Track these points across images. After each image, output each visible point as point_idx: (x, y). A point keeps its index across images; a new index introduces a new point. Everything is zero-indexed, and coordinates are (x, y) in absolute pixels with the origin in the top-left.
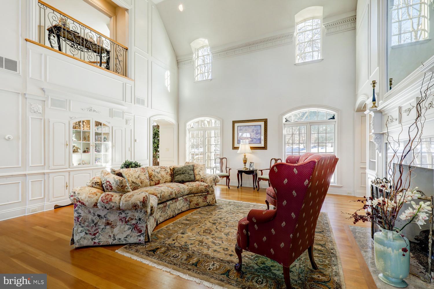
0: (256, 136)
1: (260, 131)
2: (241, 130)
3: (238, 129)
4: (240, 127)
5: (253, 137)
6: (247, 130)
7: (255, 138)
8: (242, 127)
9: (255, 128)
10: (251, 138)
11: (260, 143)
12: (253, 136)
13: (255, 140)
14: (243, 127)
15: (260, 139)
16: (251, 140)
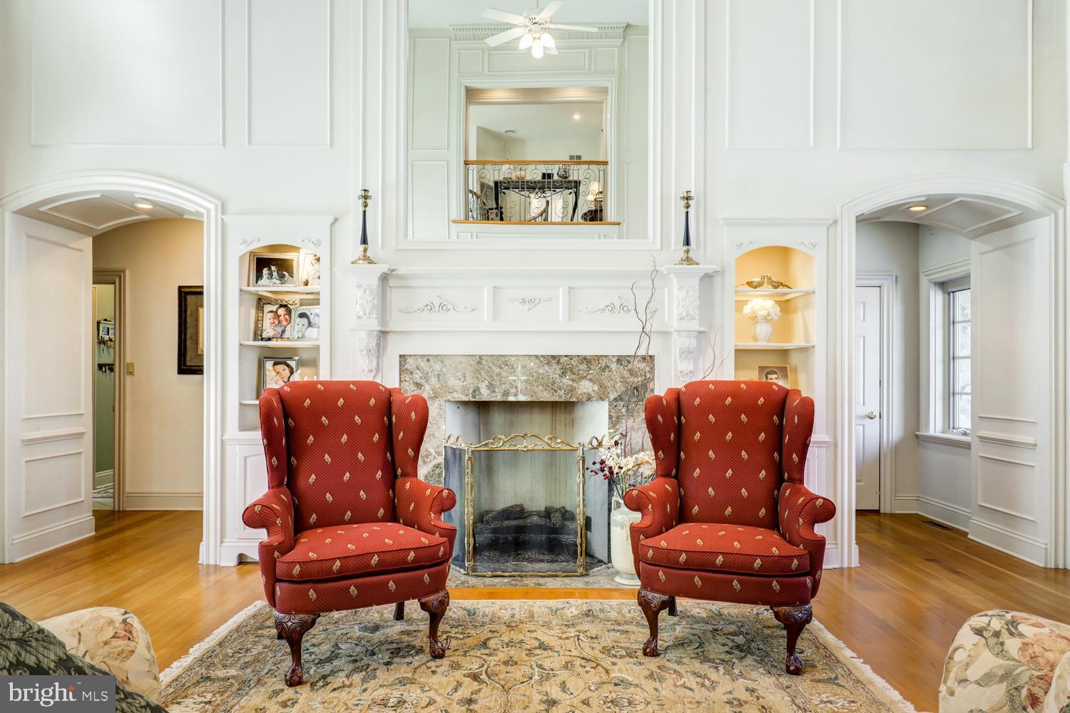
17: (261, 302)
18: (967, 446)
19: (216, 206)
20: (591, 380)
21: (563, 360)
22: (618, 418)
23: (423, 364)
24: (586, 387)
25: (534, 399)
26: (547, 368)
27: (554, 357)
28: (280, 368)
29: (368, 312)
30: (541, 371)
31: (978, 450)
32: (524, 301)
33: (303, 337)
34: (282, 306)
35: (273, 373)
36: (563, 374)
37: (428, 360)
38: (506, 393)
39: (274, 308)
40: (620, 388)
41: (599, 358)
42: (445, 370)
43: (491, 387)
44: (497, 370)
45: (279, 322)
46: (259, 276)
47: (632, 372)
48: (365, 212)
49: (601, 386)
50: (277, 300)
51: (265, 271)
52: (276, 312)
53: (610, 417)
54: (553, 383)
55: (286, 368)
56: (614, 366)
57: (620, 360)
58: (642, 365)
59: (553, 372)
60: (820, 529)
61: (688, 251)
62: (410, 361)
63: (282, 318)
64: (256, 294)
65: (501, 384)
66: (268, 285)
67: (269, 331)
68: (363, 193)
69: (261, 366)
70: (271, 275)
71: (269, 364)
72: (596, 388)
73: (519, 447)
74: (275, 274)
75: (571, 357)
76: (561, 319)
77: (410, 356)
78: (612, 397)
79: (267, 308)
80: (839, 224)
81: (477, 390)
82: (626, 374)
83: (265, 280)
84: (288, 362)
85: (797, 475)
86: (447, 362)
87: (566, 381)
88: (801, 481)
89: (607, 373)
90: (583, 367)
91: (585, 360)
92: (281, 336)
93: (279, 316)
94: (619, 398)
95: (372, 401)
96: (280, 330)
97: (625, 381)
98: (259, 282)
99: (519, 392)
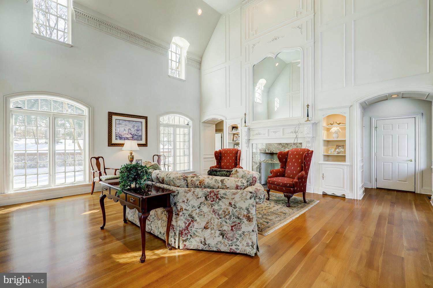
0: (137, 132)
1: (141, 128)
2: (119, 124)
3: (117, 122)
4: (118, 120)
5: (134, 134)
6: (126, 125)
7: (136, 135)
8: (121, 121)
9: (136, 124)
10: (132, 135)
11: (141, 140)
12: (134, 132)
13: (136, 137)
14: (123, 121)
15: (141, 136)
16: (132, 136)
17: (234, 134)
19: (225, 119)
20: (288, 148)
21: (282, 144)
27: (280, 143)
29: (245, 136)
30: (278, 146)
32: (274, 132)
34: (237, 135)
36: (282, 147)
37: (257, 144)
38: (271, 151)
41: (290, 143)
43: (268, 150)
44: (269, 146)
51: (234, 129)
55: (238, 146)
57: (294, 144)
58: (299, 145)
59: (280, 147)
61: (308, 118)
64: (232, 133)
65: (270, 149)
66: (234, 131)
67: (235, 140)
68: (245, 114)
69: (234, 146)
71: (235, 146)
74: (235, 129)
75: (284, 143)
76: (281, 135)
77: (254, 144)
79: (235, 135)
80: (353, 107)
81: (265, 150)
82: (296, 147)
83: (233, 131)
86: (260, 145)
87: (283, 149)
89: (291, 147)
90: (286, 146)
91: (287, 144)
93: (236, 137)
95: (234, 152)
99: (273, 151)
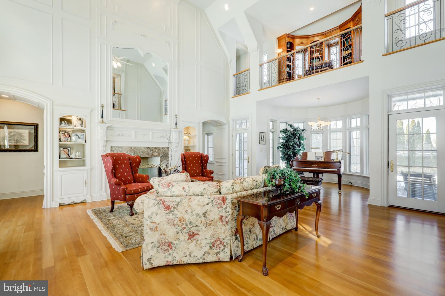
17: (59, 131)
18: (213, 164)
19: (50, 102)
20: (156, 152)
22: (162, 160)
23: (117, 149)
24: (155, 154)
25: (144, 157)
26: (147, 150)
27: (149, 147)
28: (65, 150)
29: (104, 135)
30: (146, 150)
31: (216, 164)
32: (142, 135)
33: (76, 141)
34: (66, 132)
35: (63, 151)
36: (151, 151)
37: (118, 148)
39: (64, 133)
40: (162, 154)
41: (158, 147)
42: (122, 150)
43: (134, 154)
44: (136, 150)
45: (66, 137)
46: (61, 124)
47: (165, 151)
48: (102, 110)
49: (159, 154)
50: (64, 130)
51: (63, 122)
52: (64, 134)
53: (160, 160)
54: (149, 153)
55: (67, 149)
56: (161, 149)
57: (162, 148)
58: (167, 149)
59: (148, 151)
60: (212, 175)
61: (176, 126)
62: (113, 148)
63: (66, 135)
65: (137, 153)
67: (62, 139)
68: (102, 105)
70: (65, 123)
72: (158, 154)
73: (145, 167)
74: (66, 123)
75: (152, 147)
76: (150, 139)
77: (113, 147)
78: (161, 156)
79: (61, 132)
82: (164, 151)
83: (63, 125)
84: (67, 148)
85: (205, 168)
86: (123, 148)
87: (151, 153)
88: (206, 168)
89: (160, 151)
90: (155, 149)
91: (155, 148)
92: (67, 141)
93: (65, 135)
94: (162, 156)
96: (66, 139)
97: (163, 153)
98: (62, 125)
99: (141, 155)
